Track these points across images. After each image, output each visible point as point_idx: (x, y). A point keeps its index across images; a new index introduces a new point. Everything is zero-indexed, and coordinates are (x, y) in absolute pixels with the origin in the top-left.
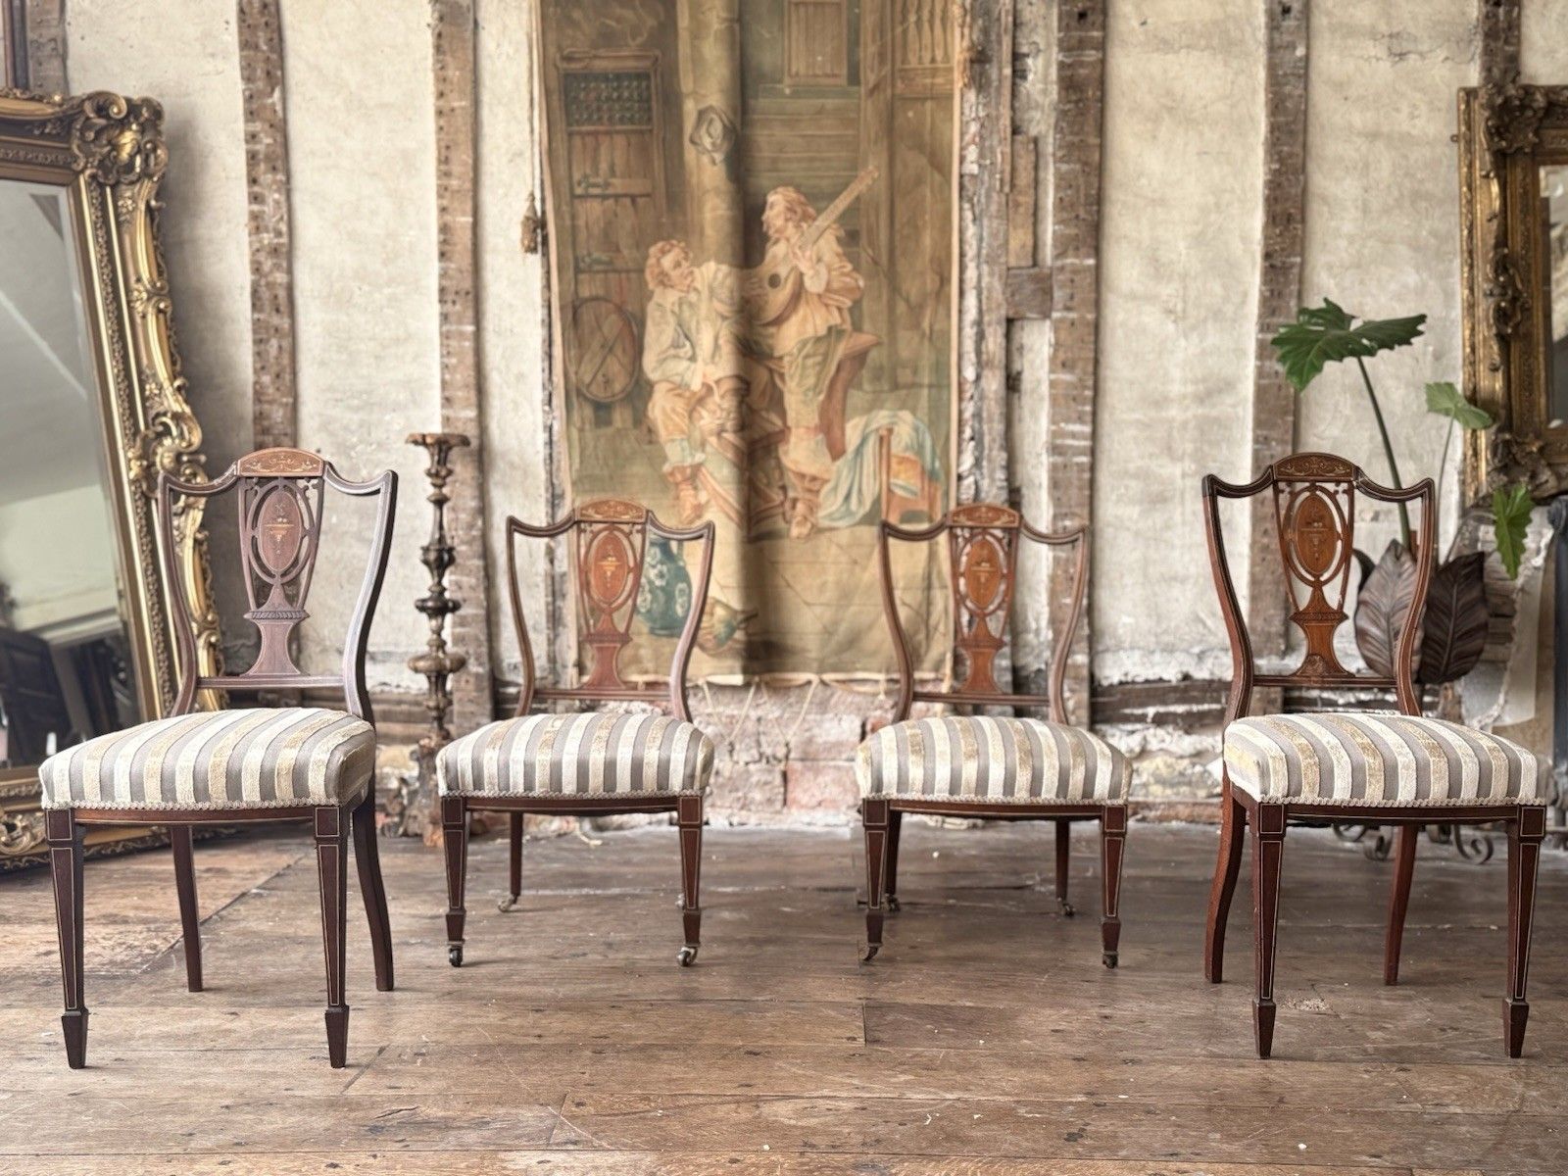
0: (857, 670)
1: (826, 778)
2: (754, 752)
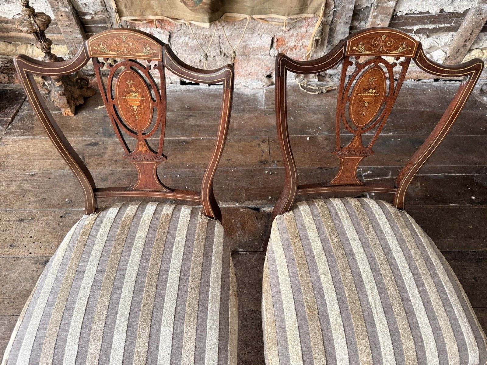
0: (272, 13)
1: (253, 63)
2: (218, 51)
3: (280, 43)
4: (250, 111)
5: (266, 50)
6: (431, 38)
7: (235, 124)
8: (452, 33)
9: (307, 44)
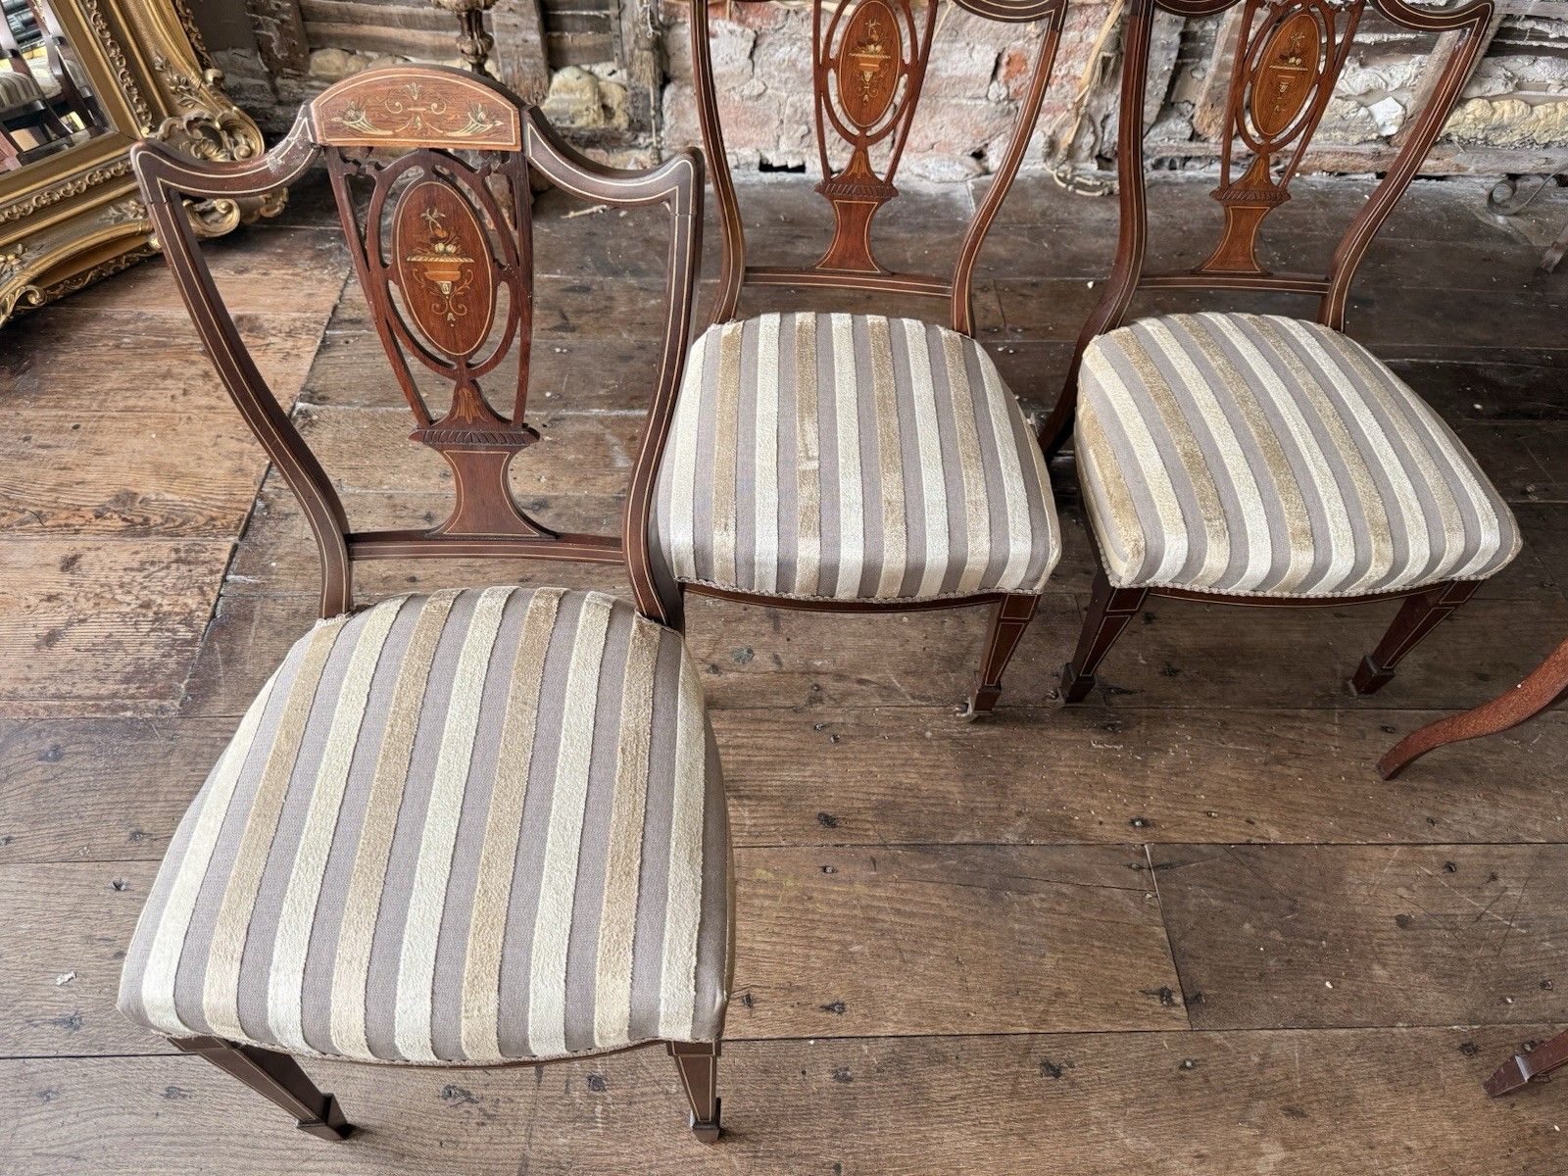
1: (944, 118)
3: (1015, 67)
4: (941, 229)
5: (980, 86)
6: (1369, 69)
7: (909, 254)
8: (1418, 57)
9: (1078, 73)
